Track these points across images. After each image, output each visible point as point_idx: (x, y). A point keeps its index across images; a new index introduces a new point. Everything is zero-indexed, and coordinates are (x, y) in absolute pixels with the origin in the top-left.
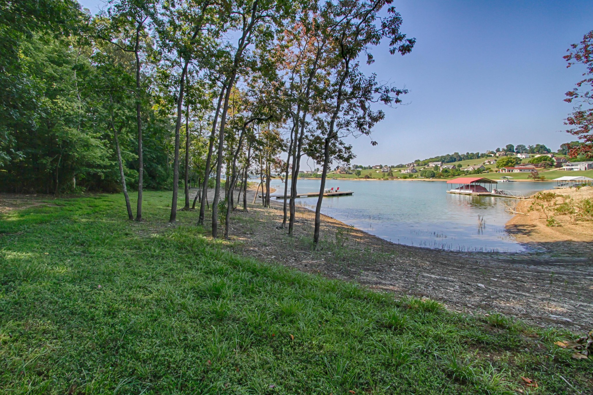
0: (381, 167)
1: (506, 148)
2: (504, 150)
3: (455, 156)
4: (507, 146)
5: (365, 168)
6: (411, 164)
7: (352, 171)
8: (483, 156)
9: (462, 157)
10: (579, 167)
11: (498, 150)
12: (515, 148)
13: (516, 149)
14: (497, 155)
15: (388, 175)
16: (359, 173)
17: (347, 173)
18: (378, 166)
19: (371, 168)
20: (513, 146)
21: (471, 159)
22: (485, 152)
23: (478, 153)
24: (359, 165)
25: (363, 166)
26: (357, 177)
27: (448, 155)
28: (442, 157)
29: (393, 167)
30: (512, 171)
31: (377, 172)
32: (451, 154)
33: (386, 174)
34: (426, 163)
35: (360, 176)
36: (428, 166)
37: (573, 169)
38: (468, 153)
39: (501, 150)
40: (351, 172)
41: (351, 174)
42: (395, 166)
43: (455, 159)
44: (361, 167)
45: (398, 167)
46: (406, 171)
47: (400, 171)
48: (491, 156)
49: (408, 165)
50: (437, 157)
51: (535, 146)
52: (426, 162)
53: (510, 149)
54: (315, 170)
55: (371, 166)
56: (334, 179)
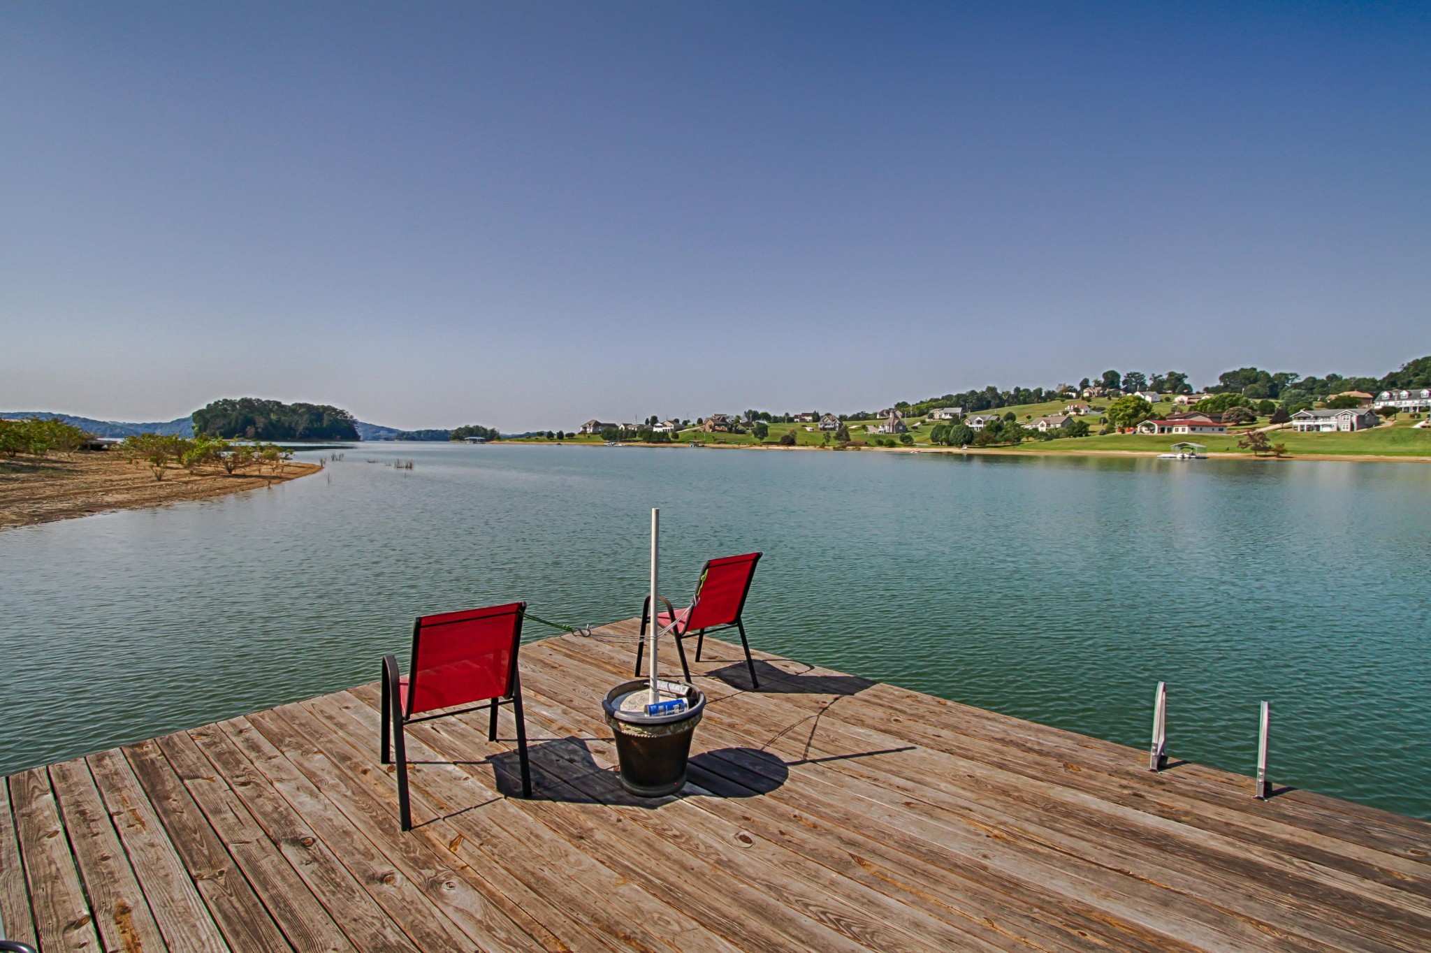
0: (816, 418)
1: (1102, 380)
2: (1097, 383)
3: (989, 396)
4: (1105, 375)
5: (776, 420)
6: (888, 412)
7: (743, 425)
8: (1051, 396)
9: (1005, 398)
10: (1333, 421)
11: (1085, 384)
12: (1122, 379)
13: (1124, 383)
14: (1086, 395)
15: (838, 437)
16: (762, 432)
17: (730, 431)
18: (808, 415)
19: (791, 420)
20: (1118, 376)
21: (1025, 403)
22: (1054, 388)
23: (1040, 390)
24: (760, 412)
25: (772, 415)
26: (757, 440)
27: (973, 393)
28: (959, 396)
29: (842, 418)
30: (1170, 430)
31: (808, 429)
32: (978, 391)
33: (833, 434)
34: (923, 410)
35: (766, 439)
36: (931, 416)
37: (1318, 427)
38: (1017, 390)
39: (1091, 384)
40: (740, 427)
41: (742, 432)
42: (849, 415)
43: (989, 402)
44: (766, 416)
45: (856, 418)
46: (881, 429)
47: (864, 427)
48: (1071, 397)
49: (882, 414)
50: (949, 397)
51: (1165, 377)
52: (923, 406)
53: (1111, 380)
54: (647, 422)
55: (792, 415)
56: (696, 445)
